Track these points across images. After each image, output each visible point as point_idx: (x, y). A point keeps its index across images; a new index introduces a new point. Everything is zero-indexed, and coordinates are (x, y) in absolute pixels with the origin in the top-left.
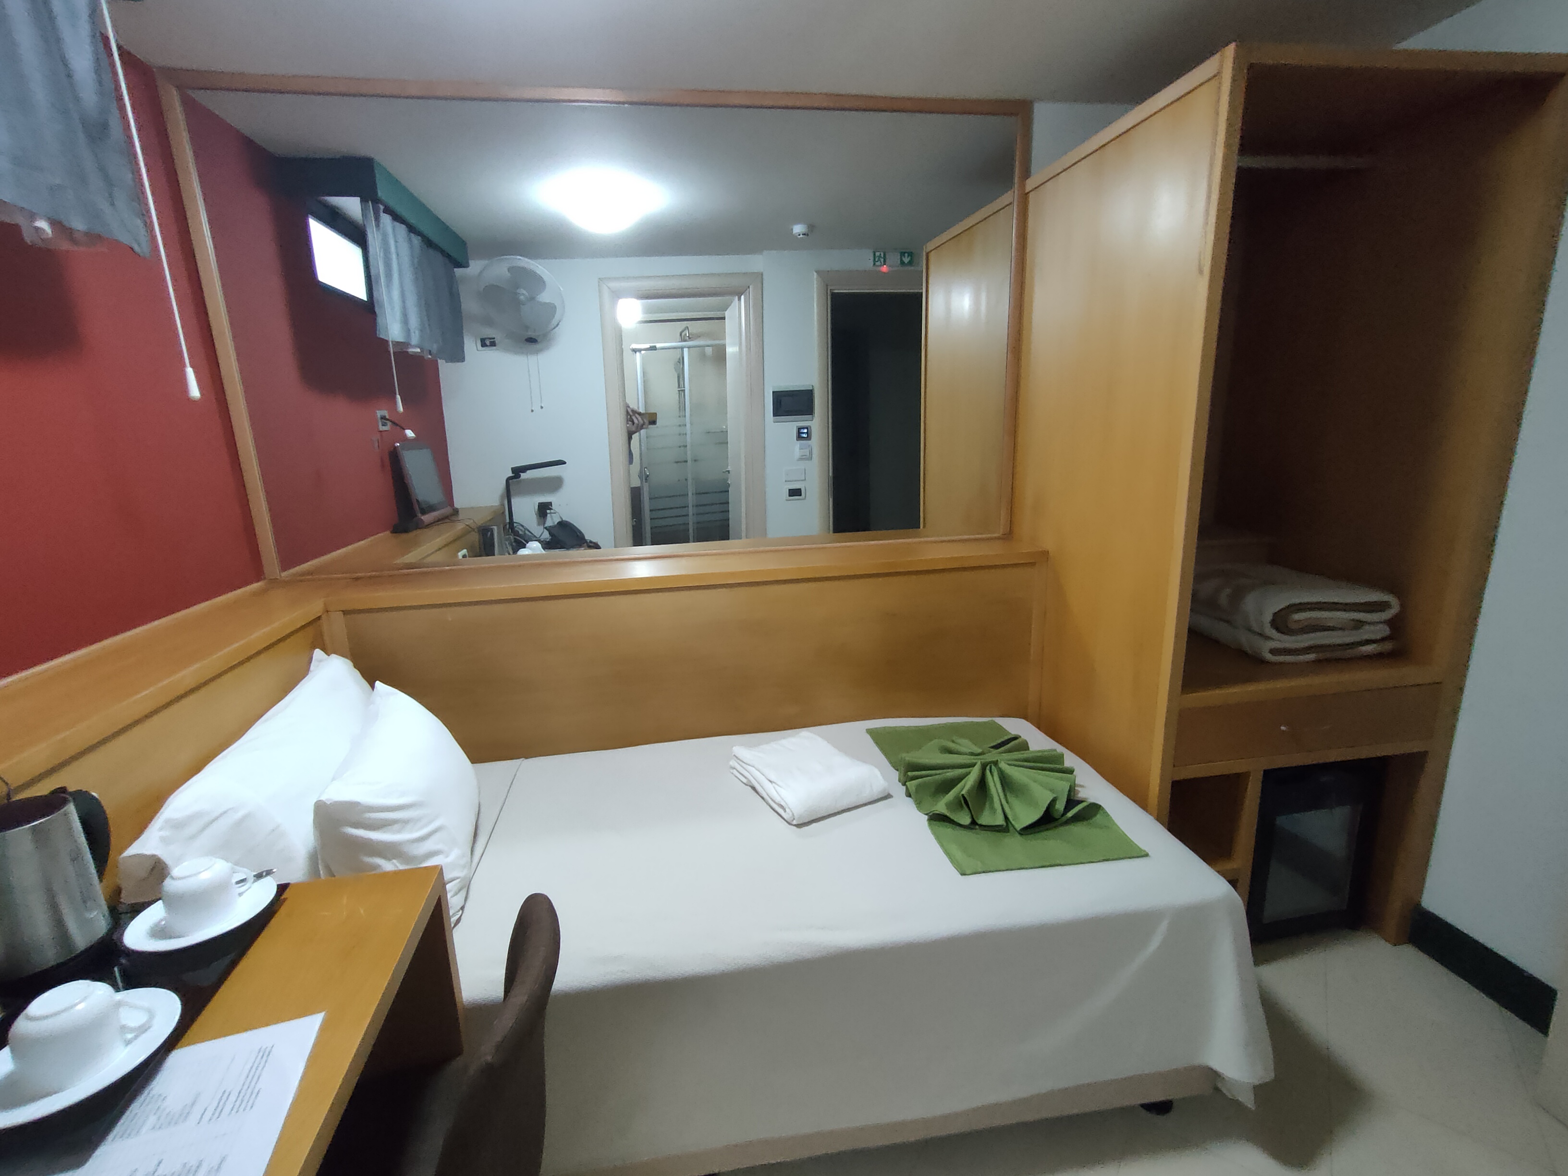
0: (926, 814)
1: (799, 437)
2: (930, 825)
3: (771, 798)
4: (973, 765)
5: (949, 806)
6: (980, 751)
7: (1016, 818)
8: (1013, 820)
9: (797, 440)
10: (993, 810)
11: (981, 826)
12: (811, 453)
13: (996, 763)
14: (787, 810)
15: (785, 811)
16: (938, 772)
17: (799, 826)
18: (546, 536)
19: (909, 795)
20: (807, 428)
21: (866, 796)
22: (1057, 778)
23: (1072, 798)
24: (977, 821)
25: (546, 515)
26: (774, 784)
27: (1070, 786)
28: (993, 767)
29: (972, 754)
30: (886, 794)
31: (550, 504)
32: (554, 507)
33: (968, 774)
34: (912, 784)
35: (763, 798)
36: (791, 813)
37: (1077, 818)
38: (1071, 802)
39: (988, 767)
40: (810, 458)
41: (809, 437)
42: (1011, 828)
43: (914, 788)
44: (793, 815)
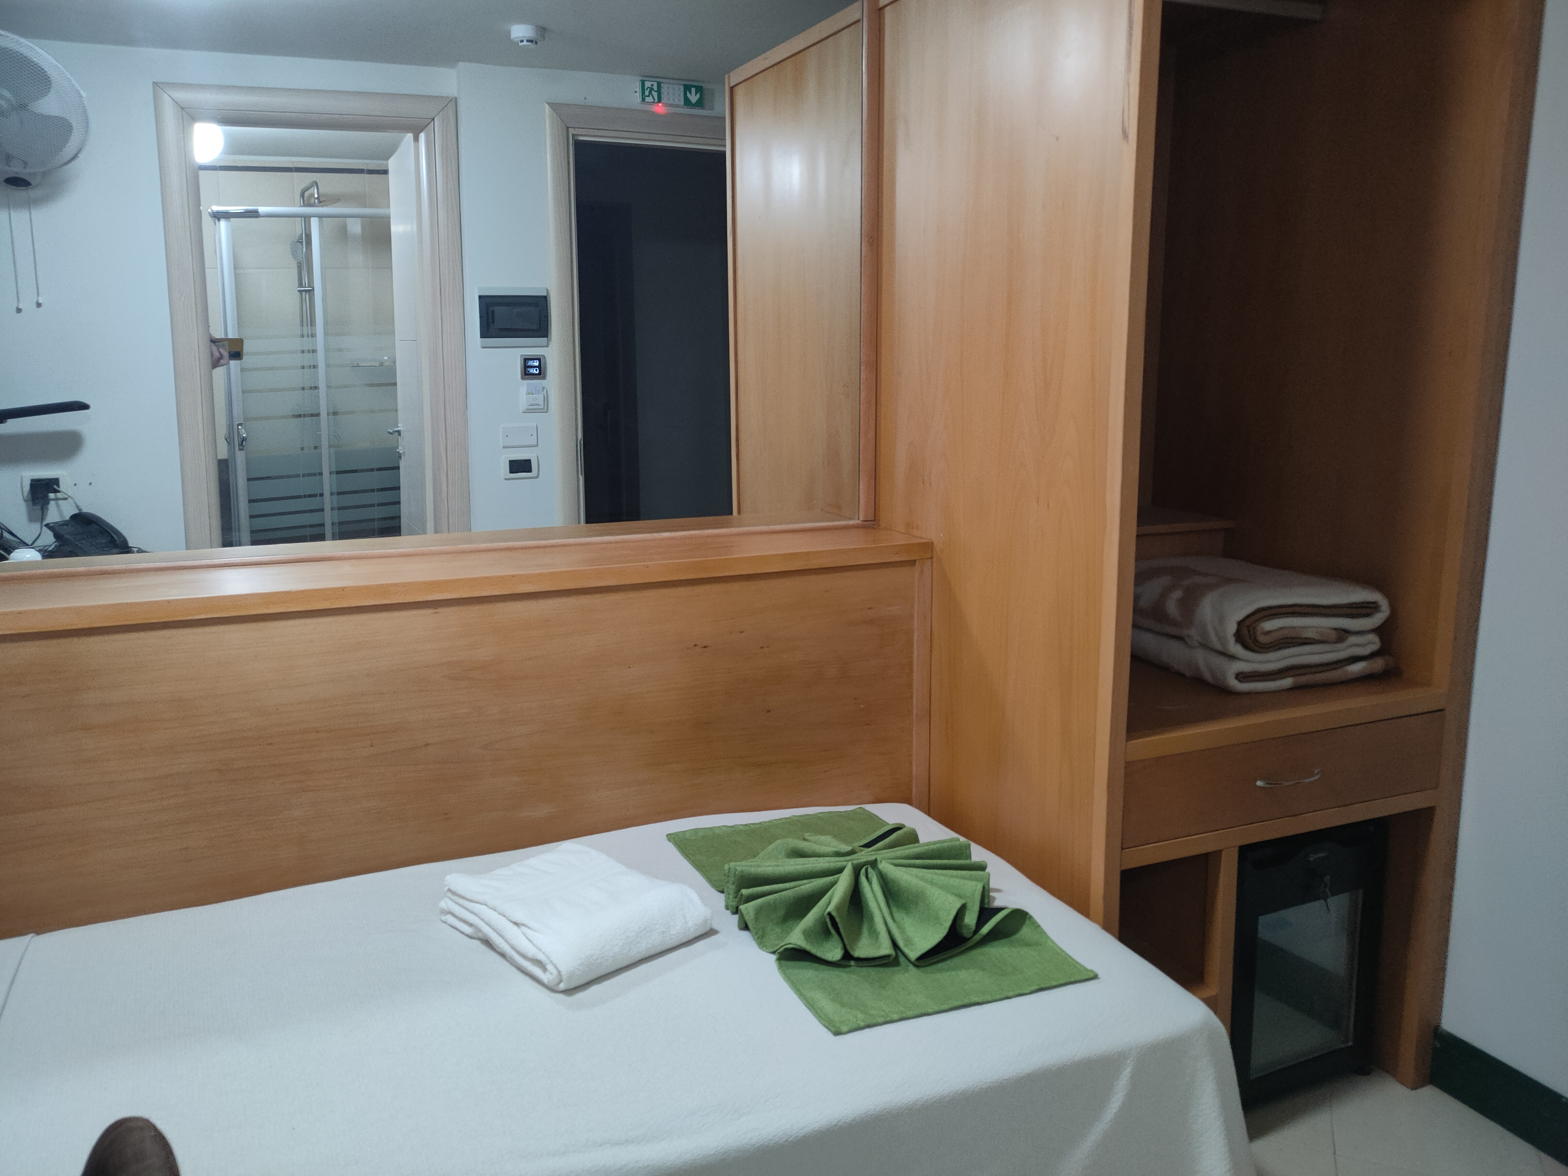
0: (774, 953)
1: (526, 374)
2: (780, 967)
3: (518, 952)
4: (840, 871)
5: (808, 934)
6: (847, 848)
7: (908, 941)
8: (906, 945)
9: (523, 378)
10: (874, 933)
11: (858, 960)
12: (546, 399)
13: (874, 864)
14: (550, 967)
15: (544, 969)
16: (787, 885)
17: (569, 992)
18: (48, 539)
19: (745, 927)
20: (539, 360)
21: (677, 931)
22: (963, 878)
23: (986, 906)
24: (852, 953)
25: (46, 501)
26: (523, 928)
27: (984, 888)
28: (870, 870)
29: (838, 854)
30: (708, 929)
31: (56, 481)
32: (62, 487)
33: (833, 884)
34: (748, 909)
35: (503, 955)
36: (555, 972)
37: (996, 935)
38: (986, 912)
39: (863, 871)
40: (545, 409)
41: (541, 374)
42: (902, 959)
43: (752, 914)
44: (559, 972)
